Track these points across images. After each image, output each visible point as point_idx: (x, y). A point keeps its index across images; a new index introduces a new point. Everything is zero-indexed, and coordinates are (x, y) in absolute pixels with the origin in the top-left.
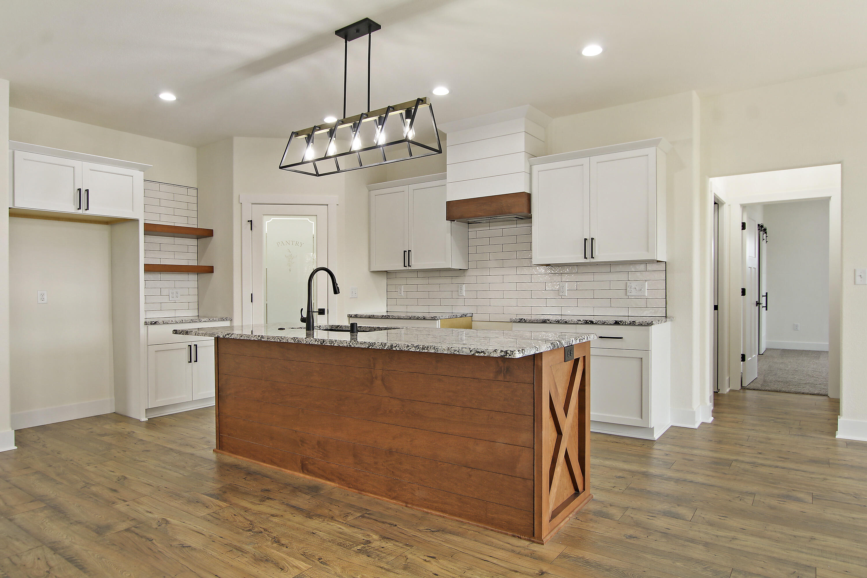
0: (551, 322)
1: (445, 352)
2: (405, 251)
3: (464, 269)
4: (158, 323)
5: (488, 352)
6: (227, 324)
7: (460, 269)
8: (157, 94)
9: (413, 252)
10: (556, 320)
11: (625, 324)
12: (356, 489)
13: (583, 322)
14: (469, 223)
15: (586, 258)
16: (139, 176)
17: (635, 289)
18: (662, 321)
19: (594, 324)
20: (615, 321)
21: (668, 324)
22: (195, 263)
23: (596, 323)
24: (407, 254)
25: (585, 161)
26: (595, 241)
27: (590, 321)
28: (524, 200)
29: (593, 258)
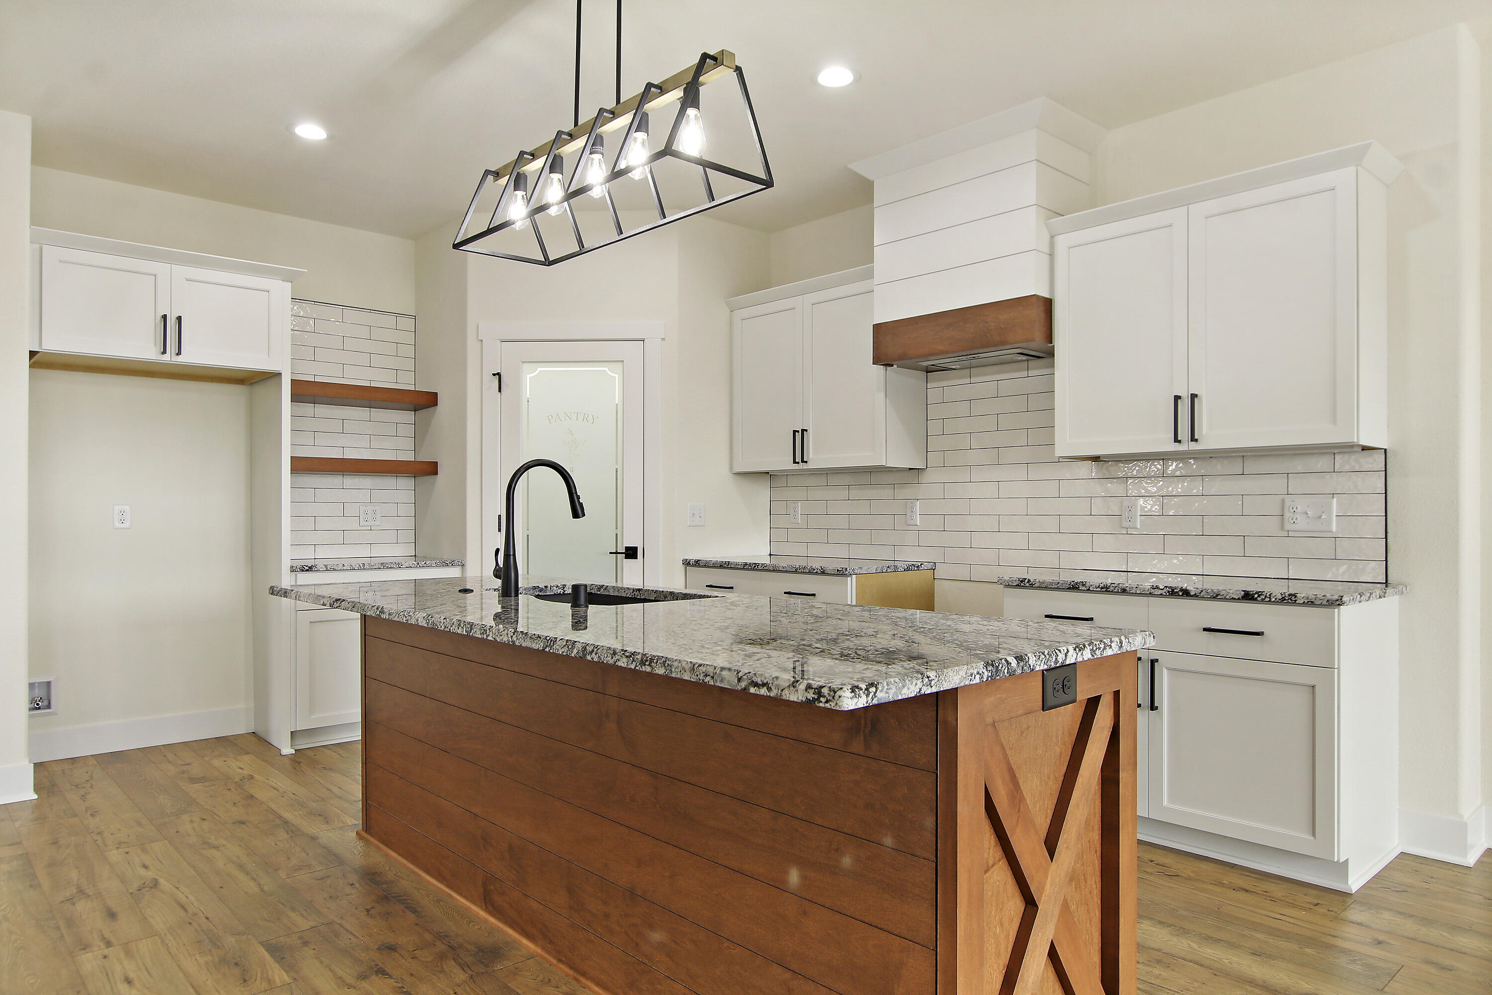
0: (1089, 590)
1: (686, 677)
2: (795, 432)
3: (918, 469)
4: (316, 569)
5: (778, 687)
6: (453, 572)
7: (910, 469)
8: (289, 128)
9: (811, 433)
10: (1102, 585)
11: (1270, 599)
12: (571, 968)
13: (1165, 590)
14: (929, 370)
15: (1180, 442)
16: (282, 290)
17: (1305, 515)
18: (1371, 594)
19: (1192, 596)
20: (1243, 591)
21: (1391, 602)
22: (409, 457)
23: (1195, 596)
24: (799, 436)
25: (1176, 215)
26: (1200, 403)
27: (1181, 590)
28: (1036, 314)
29: (1196, 440)
